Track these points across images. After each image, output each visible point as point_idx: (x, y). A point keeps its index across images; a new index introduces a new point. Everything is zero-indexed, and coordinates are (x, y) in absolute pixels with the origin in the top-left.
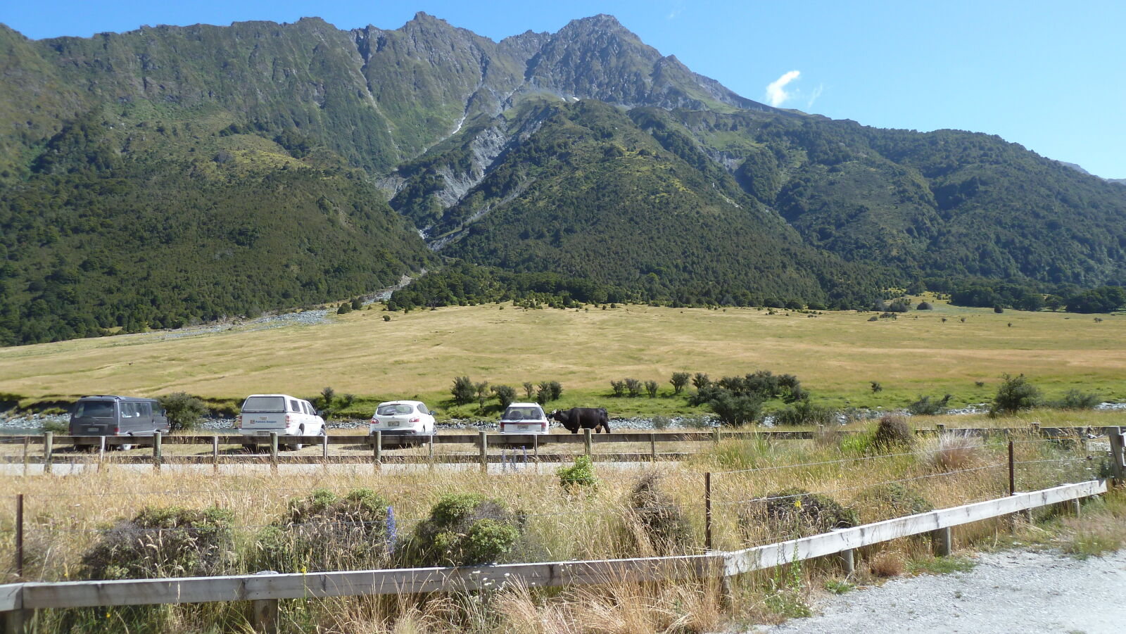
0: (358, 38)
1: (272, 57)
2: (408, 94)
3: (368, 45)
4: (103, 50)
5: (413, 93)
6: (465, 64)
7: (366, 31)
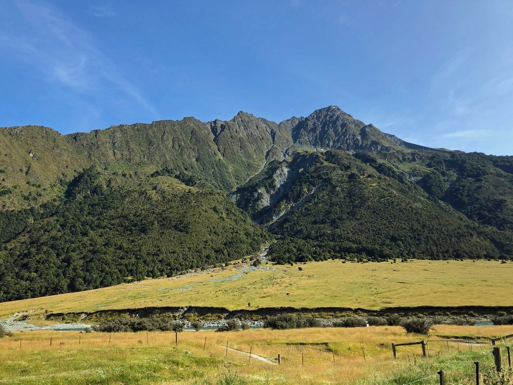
0: (211, 125)
1: (172, 137)
2: (238, 152)
3: (216, 129)
4: (95, 138)
5: (240, 151)
6: (264, 135)
7: (215, 122)
